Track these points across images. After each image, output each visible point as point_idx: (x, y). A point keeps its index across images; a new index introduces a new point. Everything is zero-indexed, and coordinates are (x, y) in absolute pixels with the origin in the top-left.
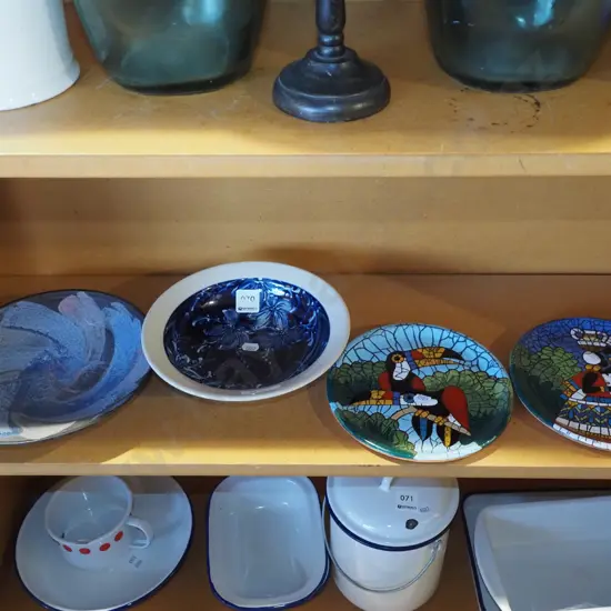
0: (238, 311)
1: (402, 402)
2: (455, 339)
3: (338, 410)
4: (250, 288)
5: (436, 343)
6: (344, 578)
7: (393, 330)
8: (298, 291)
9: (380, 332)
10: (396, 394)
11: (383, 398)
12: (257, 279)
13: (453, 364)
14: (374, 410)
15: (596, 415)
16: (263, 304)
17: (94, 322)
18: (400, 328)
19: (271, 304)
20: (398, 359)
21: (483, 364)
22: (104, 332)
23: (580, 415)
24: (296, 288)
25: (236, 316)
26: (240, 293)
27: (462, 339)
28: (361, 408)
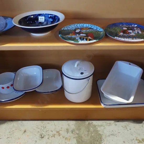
0: (39, 21)
1: (77, 35)
2: (92, 26)
3: (61, 36)
4: (42, 16)
5: (87, 27)
6: (66, 91)
7: (76, 24)
8: (53, 16)
9: (73, 25)
10: (76, 34)
11: (73, 34)
12: (44, 14)
13: (91, 30)
14: (70, 36)
15: (126, 36)
16: (45, 20)
17: (3, 22)
18: (78, 24)
19: (47, 20)
20: (77, 29)
21: (98, 29)
22: (5, 24)
23: (122, 36)
24: (53, 15)
25: (39, 23)
26: (40, 17)
27: (93, 25)
28: (67, 36)
